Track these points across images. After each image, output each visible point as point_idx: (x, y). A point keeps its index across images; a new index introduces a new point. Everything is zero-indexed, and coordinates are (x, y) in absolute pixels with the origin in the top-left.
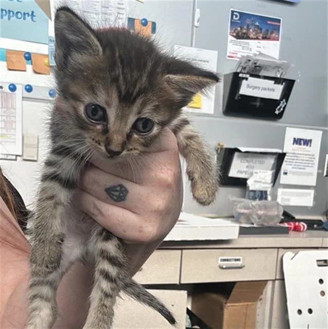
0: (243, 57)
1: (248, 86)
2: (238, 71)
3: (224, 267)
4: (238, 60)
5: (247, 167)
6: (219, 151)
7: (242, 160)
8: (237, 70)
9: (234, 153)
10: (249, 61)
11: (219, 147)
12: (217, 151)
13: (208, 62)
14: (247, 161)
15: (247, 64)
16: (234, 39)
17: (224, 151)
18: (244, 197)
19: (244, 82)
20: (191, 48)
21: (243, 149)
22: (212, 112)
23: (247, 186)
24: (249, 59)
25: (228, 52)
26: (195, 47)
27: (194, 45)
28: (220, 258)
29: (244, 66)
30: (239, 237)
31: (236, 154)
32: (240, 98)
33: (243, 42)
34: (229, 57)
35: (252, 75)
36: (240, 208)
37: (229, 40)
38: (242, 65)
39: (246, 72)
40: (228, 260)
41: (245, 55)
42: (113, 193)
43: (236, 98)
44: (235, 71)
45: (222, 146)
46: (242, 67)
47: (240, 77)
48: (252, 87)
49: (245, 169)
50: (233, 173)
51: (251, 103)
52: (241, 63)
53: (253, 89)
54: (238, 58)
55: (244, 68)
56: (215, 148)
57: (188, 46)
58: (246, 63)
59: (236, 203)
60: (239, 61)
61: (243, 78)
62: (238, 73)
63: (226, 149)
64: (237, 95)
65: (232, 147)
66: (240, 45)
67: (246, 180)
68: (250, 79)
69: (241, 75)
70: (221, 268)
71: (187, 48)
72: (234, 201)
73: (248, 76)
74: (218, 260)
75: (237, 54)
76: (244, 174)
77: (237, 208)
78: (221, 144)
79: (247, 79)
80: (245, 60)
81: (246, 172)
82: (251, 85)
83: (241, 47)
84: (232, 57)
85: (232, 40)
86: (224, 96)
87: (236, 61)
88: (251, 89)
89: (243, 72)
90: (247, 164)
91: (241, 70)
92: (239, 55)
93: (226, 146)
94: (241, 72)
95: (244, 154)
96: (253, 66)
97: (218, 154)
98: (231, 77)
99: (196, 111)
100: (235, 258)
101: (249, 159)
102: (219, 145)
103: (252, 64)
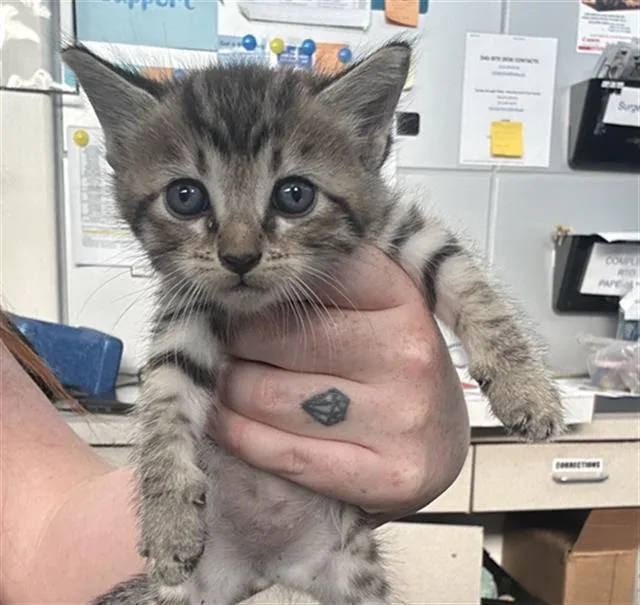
0: (609, 47)
1: (622, 106)
2: (601, 76)
3: (564, 479)
4: (600, 52)
5: (621, 272)
6: (560, 243)
7: (610, 257)
8: (598, 73)
9: (592, 245)
10: (624, 53)
11: (560, 233)
12: (556, 242)
13: (536, 61)
14: (620, 261)
15: (619, 61)
16: (592, 11)
17: (570, 241)
18: (613, 335)
19: (613, 97)
20: (502, 36)
21: (610, 237)
22: (545, 162)
23: (620, 311)
24: (624, 50)
25: (580, 37)
26: (510, 34)
27: (507, 29)
28: (556, 461)
29: (612, 66)
30: (594, 418)
31: (596, 246)
32: (604, 131)
33: (611, 16)
34: (581, 48)
35: (629, 84)
36: (603, 358)
37: (582, 14)
38: (607, 63)
39: (616, 76)
40: (572, 465)
41: (615, 41)
43: (596, 132)
44: (594, 76)
45: (566, 232)
46: (609, 67)
47: (604, 89)
48: (630, 106)
49: (617, 278)
50: (590, 285)
51: (629, 140)
52: (605, 60)
53: (633, 111)
54: (602, 49)
55: (613, 70)
56: (553, 238)
57: (495, 33)
58: (616, 58)
59: (594, 348)
60: (601, 56)
61: (611, 91)
62: (600, 81)
63: (575, 237)
64: (598, 125)
65: (588, 232)
66: (605, 23)
67: (617, 299)
68: (626, 90)
69: (605, 84)
70: (559, 481)
71: (493, 36)
72: (591, 344)
73: (621, 85)
74: (551, 465)
75: (598, 41)
76: (613, 287)
77: (594, 359)
78: (565, 228)
79: (618, 91)
80: (612, 54)
81: (617, 284)
82: (627, 103)
83: (607, 27)
84: (588, 48)
85: (588, 14)
86: (570, 129)
87: (596, 55)
88: (629, 112)
89: (610, 76)
90: (619, 266)
91: (607, 75)
92: (603, 44)
93: (574, 231)
94: (607, 79)
95: (612, 246)
96: (633, 62)
97: (558, 249)
98: (585, 89)
99: (512, 163)
100: (588, 461)
101: (624, 257)
102: (560, 229)
103: (630, 59)
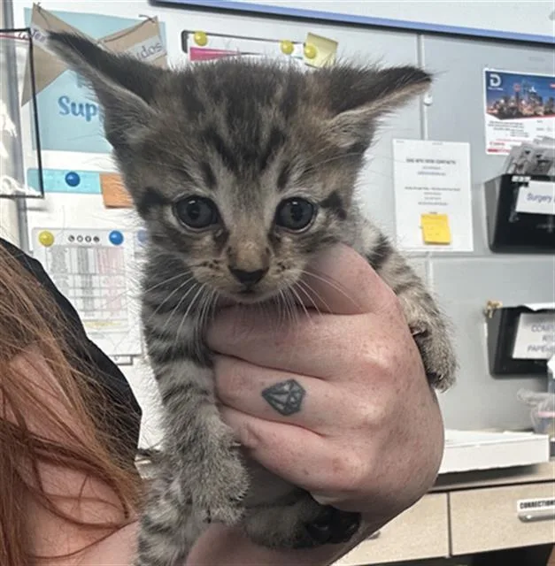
0: (515, 148)
1: (530, 197)
2: (510, 172)
3: (529, 517)
4: (507, 154)
5: (545, 338)
6: (491, 316)
7: (534, 326)
8: (508, 169)
9: (518, 315)
10: (528, 153)
11: (490, 308)
12: (487, 315)
13: (454, 162)
14: (543, 328)
15: (523, 159)
16: (495, 119)
17: (499, 314)
18: (546, 390)
19: (522, 189)
20: (422, 142)
21: (535, 307)
22: (470, 248)
23: (549, 371)
24: (527, 149)
25: (488, 142)
26: (430, 139)
27: (426, 136)
28: (519, 502)
29: (519, 163)
30: (550, 460)
31: (523, 316)
32: (517, 219)
33: (511, 123)
34: (490, 150)
35: (534, 178)
36: (545, 410)
37: (487, 122)
38: (514, 161)
39: (523, 172)
40: (533, 505)
41: (519, 144)
42: (276, 397)
43: (511, 220)
44: (504, 173)
45: (495, 305)
46: (516, 164)
47: (514, 183)
48: (537, 197)
49: (542, 343)
50: (521, 351)
51: (539, 226)
52: (512, 159)
53: (540, 201)
54: (507, 151)
55: (521, 167)
56: (484, 311)
57: (416, 139)
58: (521, 157)
59: (533, 403)
60: (508, 157)
61: (520, 184)
62: (510, 176)
63: (504, 309)
64: (512, 215)
65: (514, 304)
66: (507, 130)
67: (545, 361)
68: (533, 184)
69: (515, 179)
70: (524, 520)
71: (415, 142)
72: (531, 400)
73: (528, 179)
74: (515, 506)
75: (503, 144)
76: (540, 351)
77: (537, 411)
78: (494, 302)
79: (526, 184)
80: (518, 154)
81: (543, 348)
82: (534, 195)
83: (508, 132)
84: (495, 151)
85: (492, 122)
86: (488, 218)
87: (504, 156)
88: (536, 202)
89: (518, 172)
90: (543, 333)
91: (515, 170)
92: (508, 146)
93: (501, 305)
94: (514, 174)
95: (538, 315)
96: (535, 161)
97: (489, 322)
98: (498, 184)
99: (442, 249)
100: (546, 499)
101: (546, 324)
102: (489, 304)
103: (533, 157)
